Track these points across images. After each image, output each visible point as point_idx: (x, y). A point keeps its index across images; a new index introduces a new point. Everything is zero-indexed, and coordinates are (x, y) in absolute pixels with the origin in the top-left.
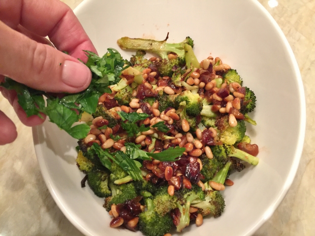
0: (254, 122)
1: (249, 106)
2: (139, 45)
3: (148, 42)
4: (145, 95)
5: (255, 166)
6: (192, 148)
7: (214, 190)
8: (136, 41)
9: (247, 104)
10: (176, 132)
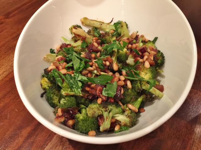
0: (162, 71)
1: (159, 62)
2: (94, 24)
3: (99, 23)
4: (92, 50)
5: (161, 98)
6: (118, 80)
7: (130, 109)
8: (92, 21)
10: (109, 71)
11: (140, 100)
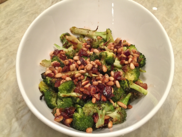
0: (145, 71)
1: (142, 63)
2: (82, 32)
3: (87, 31)
4: (83, 54)
5: (145, 95)
6: (108, 81)
7: (120, 106)
8: (80, 30)
9: (141, 61)
10: (99, 73)
11: (128, 97)
